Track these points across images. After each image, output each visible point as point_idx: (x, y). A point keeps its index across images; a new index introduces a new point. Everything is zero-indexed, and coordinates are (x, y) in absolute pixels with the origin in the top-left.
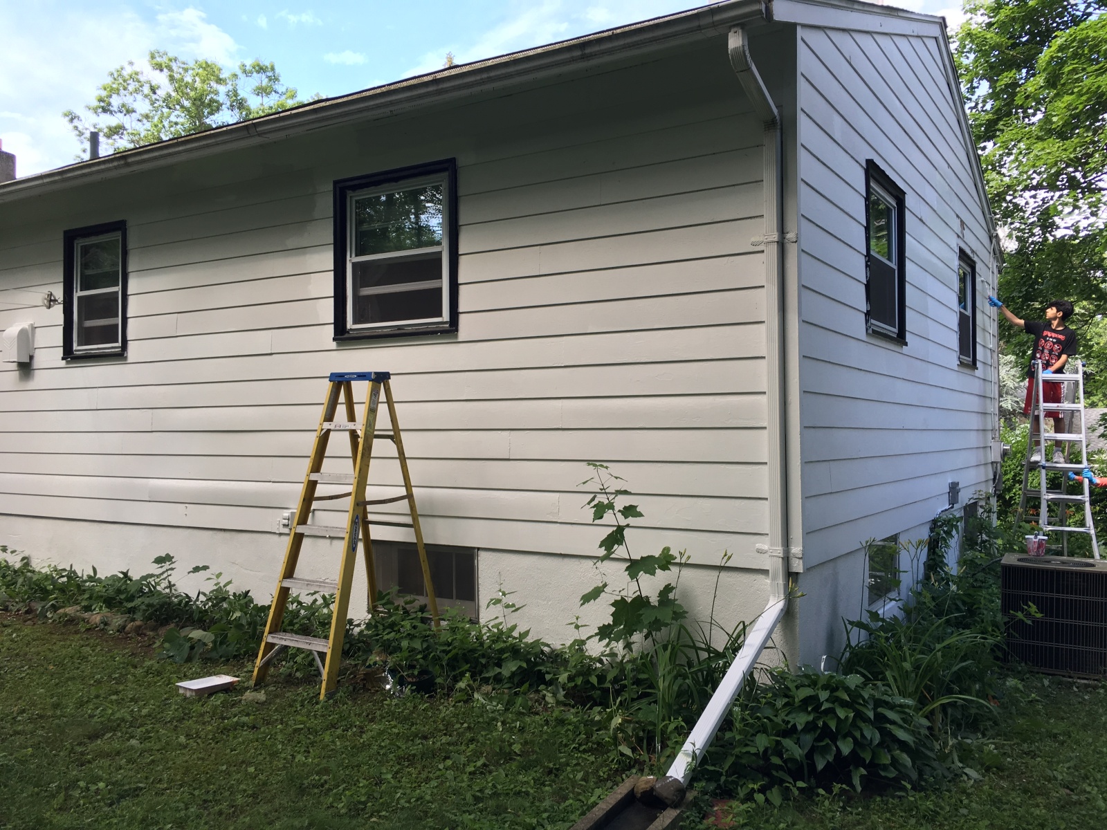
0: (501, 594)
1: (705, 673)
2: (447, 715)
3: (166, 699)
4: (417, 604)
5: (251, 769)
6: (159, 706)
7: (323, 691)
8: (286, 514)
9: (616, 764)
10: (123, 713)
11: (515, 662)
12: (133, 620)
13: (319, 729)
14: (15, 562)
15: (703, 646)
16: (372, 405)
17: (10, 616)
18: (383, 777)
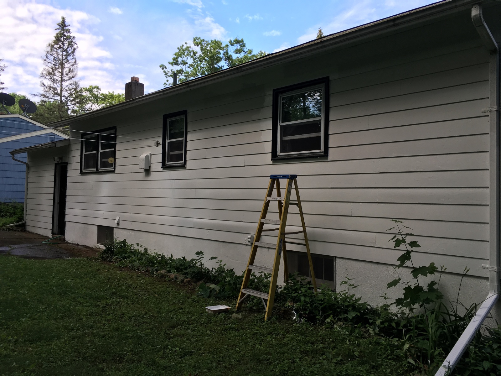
0: (347, 279)
1: (453, 327)
2: (322, 334)
3: (201, 313)
4: (306, 281)
5: (238, 349)
6: (198, 316)
7: (266, 317)
8: (249, 236)
9: (406, 367)
10: (184, 318)
11: (354, 312)
12: (187, 278)
13: (265, 334)
14: (142, 250)
15: (453, 314)
16: (289, 190)
17: (140, 273)
18: (295, 360)
